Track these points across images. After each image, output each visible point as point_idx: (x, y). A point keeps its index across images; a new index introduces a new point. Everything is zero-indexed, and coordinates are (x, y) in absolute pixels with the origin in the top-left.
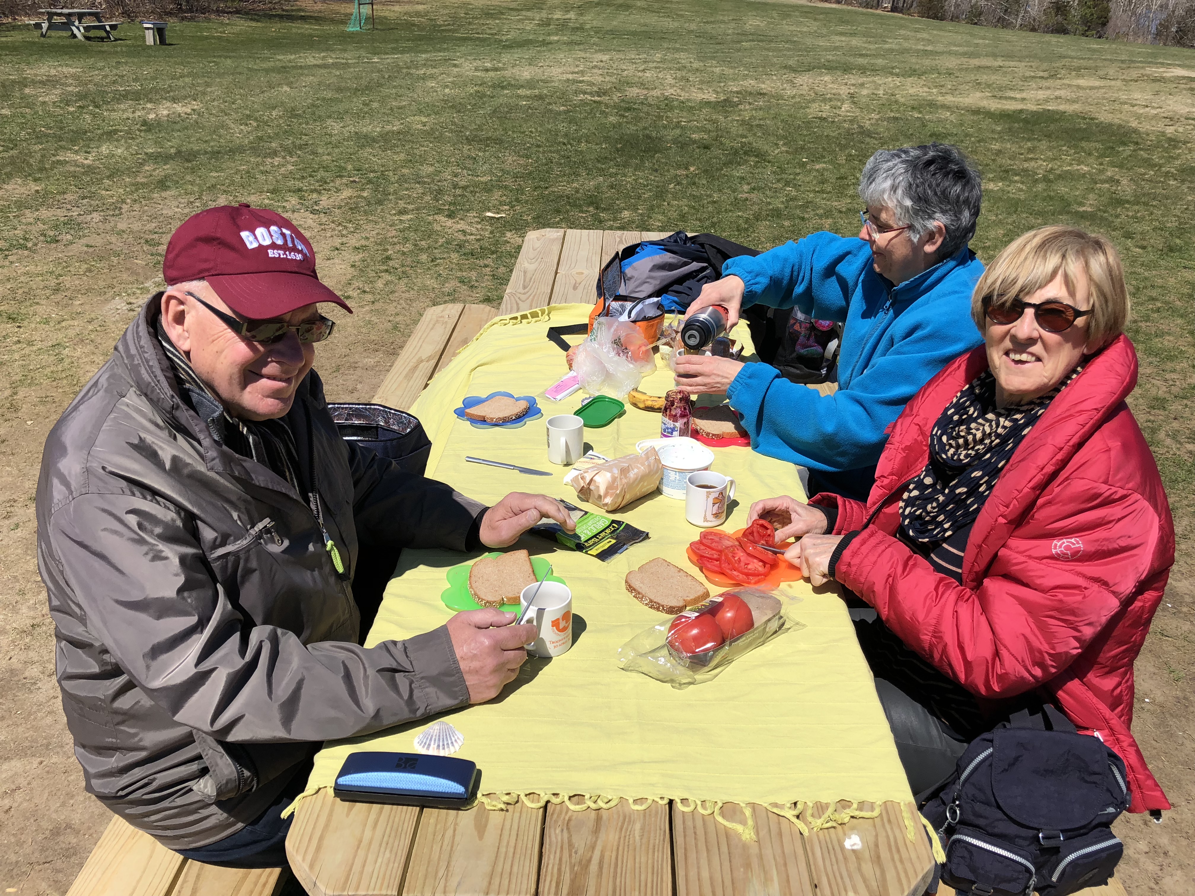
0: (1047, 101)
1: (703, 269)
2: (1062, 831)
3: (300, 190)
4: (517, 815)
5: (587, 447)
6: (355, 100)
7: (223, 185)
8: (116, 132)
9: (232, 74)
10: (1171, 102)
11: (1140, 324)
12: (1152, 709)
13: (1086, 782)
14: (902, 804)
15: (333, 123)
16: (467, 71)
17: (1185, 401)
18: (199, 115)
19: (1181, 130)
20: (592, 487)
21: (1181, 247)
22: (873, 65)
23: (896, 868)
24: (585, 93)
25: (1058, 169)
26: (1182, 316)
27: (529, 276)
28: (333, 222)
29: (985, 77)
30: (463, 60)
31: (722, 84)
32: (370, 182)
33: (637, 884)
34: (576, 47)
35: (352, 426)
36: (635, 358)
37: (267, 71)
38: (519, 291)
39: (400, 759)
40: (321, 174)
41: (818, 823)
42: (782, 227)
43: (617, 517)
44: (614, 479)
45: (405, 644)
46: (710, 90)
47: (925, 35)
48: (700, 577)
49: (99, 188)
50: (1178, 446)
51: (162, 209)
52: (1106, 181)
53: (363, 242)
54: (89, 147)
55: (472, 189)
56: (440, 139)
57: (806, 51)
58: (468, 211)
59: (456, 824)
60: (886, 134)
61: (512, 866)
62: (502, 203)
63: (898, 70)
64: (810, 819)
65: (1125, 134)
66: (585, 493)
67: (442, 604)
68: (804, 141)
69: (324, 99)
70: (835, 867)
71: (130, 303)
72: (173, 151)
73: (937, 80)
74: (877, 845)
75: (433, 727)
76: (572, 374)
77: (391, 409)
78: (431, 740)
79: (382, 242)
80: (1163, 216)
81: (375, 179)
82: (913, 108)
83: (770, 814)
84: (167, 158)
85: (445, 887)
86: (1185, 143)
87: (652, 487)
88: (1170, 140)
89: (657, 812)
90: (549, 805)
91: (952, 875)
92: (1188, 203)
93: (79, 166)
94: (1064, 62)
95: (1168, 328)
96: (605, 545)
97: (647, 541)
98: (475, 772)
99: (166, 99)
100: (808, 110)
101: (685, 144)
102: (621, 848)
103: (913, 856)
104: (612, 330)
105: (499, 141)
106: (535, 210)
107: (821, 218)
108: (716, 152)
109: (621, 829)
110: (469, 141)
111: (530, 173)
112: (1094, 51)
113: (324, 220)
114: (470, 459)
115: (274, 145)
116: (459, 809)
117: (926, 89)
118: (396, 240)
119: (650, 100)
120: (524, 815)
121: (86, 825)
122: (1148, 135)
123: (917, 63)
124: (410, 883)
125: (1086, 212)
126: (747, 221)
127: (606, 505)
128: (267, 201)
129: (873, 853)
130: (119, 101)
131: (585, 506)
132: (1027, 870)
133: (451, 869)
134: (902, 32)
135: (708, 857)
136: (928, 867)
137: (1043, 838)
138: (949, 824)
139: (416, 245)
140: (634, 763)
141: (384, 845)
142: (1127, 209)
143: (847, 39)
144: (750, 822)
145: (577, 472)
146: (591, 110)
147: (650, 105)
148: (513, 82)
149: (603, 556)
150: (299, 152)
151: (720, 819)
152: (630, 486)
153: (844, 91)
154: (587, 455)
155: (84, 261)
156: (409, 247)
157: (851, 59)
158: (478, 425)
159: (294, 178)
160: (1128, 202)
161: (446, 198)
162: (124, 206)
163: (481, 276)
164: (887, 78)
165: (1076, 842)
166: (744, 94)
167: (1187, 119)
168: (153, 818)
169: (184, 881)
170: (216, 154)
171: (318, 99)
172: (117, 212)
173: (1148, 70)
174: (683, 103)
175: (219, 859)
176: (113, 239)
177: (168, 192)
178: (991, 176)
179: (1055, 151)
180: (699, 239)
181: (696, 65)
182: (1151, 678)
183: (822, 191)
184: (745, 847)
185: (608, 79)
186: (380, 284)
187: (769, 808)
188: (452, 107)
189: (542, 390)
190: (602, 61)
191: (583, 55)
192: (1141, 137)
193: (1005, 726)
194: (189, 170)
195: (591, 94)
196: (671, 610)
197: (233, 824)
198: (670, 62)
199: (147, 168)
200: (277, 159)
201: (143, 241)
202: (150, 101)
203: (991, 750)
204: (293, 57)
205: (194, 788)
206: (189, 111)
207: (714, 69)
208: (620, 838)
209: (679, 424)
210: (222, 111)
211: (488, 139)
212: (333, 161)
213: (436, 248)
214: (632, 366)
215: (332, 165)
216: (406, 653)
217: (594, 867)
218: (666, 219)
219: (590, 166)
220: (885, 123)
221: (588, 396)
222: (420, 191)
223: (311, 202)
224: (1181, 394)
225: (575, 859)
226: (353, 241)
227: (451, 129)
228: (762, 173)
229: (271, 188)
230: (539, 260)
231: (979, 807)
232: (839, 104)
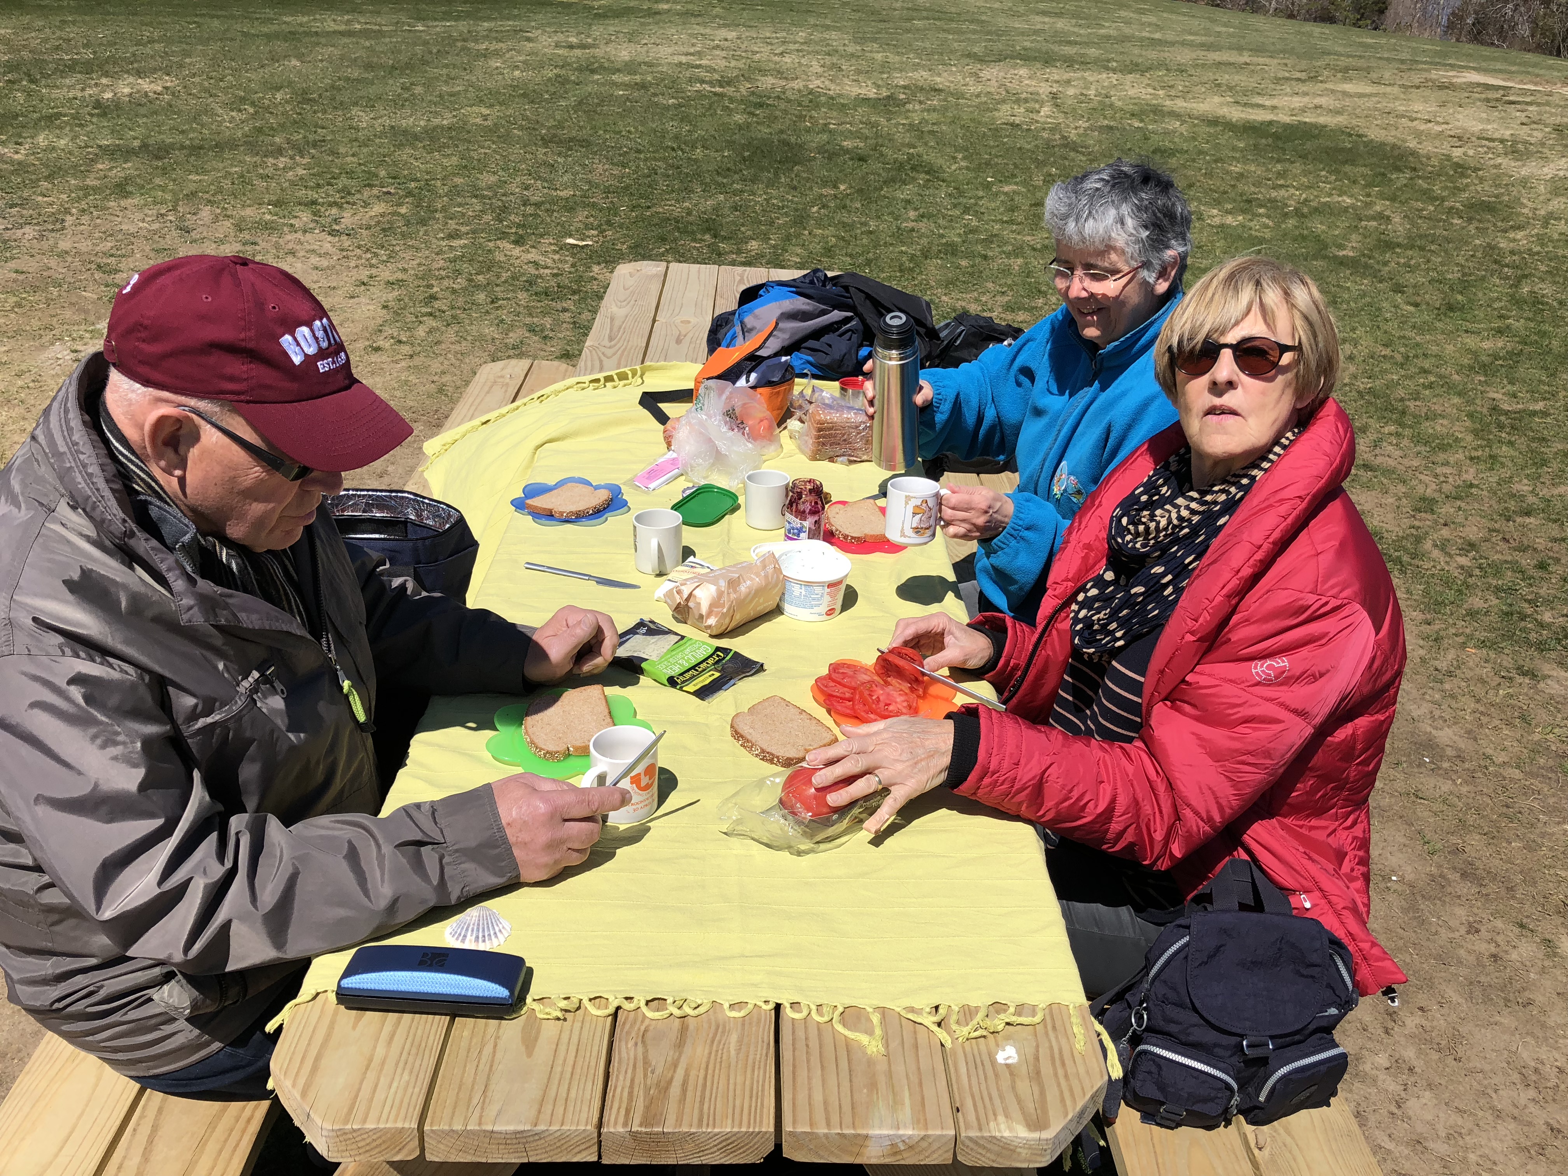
0: (1303, 110)
1: (847, 320)
2: (1272, 1037)
3: (314, 203)
4: (577, 1025)
5: (687, 552)
6: (391, 82)
7: (207, 192)
8: (58, 115)
9: (221, 40)
10: (1460, 116)
11: (1408, 403)
12: (1400, 889)
13: (1303, 976)
14: (1071, 1007)
15: (361, 113)
16: (544, 47)
17: (1458, 503)
18: (173, 94)
19: (1471, 152)
20: (691, 604)
21: (1463, 306)
22: (1083, 55)
23: (1059, 1085)
24: (702, 82)
25: (1313, 200)
26: (1460, 394)
27: (617, 323)
28: (359, 247)
29: (1227, 76)
30: (540, 31)
31: (885, 76)
32: (410, 194)
33: (730, 1111)
34: (693, 20)
35: (373, 521)
36: (754, 436)
37: (269, 37)
38: (603, 343)
39: (425, 955)
40: (343, 181)
41: (964, 1031)
42: (957, 268)
43: (724, 643)
44: (720, 594)
45: (434, 807)
46: (869, 83)
47: (1152, 19)
48: (828, 721)
49: (34, 193)
50: (1448, 559)
51: (120, 223)
52: (1373, 218)
53: (400, 275)
54: (20, 136)
55: (548, 206)
56: (506, 138)
57: (998, 35)
58: (542, 236)
59: (497, 1037)
60: (1097, 148)
61: (569, 1090)
62: (588, 227)
63: (1115, 64)
64: (954, 1027)
65: (1401, 157)
66: (682, 612)
67: (488, 756)
68: (990, 154)
69: (348, 79)
70: (983, 1087)
71: (76, 351)
72: (136, 143)
73: (1166, 79)
74: (1037, 1059)
75: (472, 914)
76: (671, 455)
77: (424, 498)
78: (467, 930)
79: (426, 276)
80: (1442, 264)
81: (417, 191)
82: (1133, 115)
83: (904, 1021)
84: (128, 153)
85: (481, 1117)
86: (1476, 170)
87: (771, 605)
88: (1458, 165)
89: (759, 1021)
90: (620, 1012)
91: (1135, 1094)
92: (1475, 249)
93: (7, 163)
94: (1327, 59)
95: (1442, 408)
96: (705, 679)
97: (762, 674)
98: (524, 970)
99: (128, 72)
100: (996, 114)
101: (834, 153)
102: (711, 1066)
103: (1082, 1070)
104: (724, 397)
105: (585, 143)
106: (632, 237)
107: (1008, 257)
108: (874, 165)
109: (713, 1042)
110: (546, 142)
111: (627, 188)
112: (1366, 46)
113: (346, 244)
114: (531, 566)
115: (277, 140)
116: (502, 1018)
117: (1150, 90)
118: (443, 273)
119: (789, 94)
120: (587, 1025)
121: (14, 1047)
122: (1429, 158)
123: (1141, 56)
124: (434, 1113)
125: (1347, 257)
126: (912, 258)
127: (709, 627)
128: (268, 217)
129: (1031, 1068)
130: (63, 74)
131: (681, 629)
132: (1228, 1087)
133: (489, 1094)
134: (1123, 13)
135: (823, 1075)
136: (1100, 1082)
137: (1248, 1046)
138: (1134, 1031)
139: (470, 280)
140: (732, 957)
141: (401, 1065)
142: (1398, 255)
143: (1052, 20)
144: (878, 1032)
145: (673, 585)
146: (711, 105)
147: (789, 101)
148: (606, 65)
149: (703, 693)
150: (312, 151)
151: (839, 1028)
152: (741, 603)
153: (1044, 89)
154: (686, 563)
155: (13, 293)
156: (461, 282)
157: (1056, 48)
158: (543, 521)
159: (306, 187)
160: (1399, 245)
161: (512, 217)
162: (69, 220)
163: (558, 323)
164: (1100, 73)
165: (1288, 1052)
166: (913, 89)
167: (1478, 138)
168: (99, 1037)
169: (141, 1117)
170: (196, 150)
171: (340, 79)
172: (58, 226)
173: (1434, 74)
174: (832, 98)
175: (188, 1090)
176: (53, 263)
177: (130, 200)
178: (1229, 206)
179: (1311, 177)
180: (841, 280)
181: (851, 49)
182: (1400, 850)
183: (1011, 222)
184: (870, 1062)
185: (733, 63)
186: (421, 332)
187: (903, 1013)
188: (524, 95)
189: (629, 476)
190: (726, 40)
191: (702, 31)
192: (1421, 162)
193: (1206, 909)
194: (159, 171)
195: (711, 83)
196: (788, 763)
197: (207, 1044)
198: (816, 43)
199: (100, 166)
200: (283, 159)
201: (93, 266)
202: (106, 75)
203: (1187, 939)
204: (305, 19)
205: (155, 997)
206: (159, 89)
207: (875, 55)
208: (710, 1053)
209: (808, 523)
210: (207, 90)
211: (571, 140)
212: (360, 164)
213: (497, 285)
214: (750, 445)
215: (358, 170)
216: (434, 818)
217: (675, 1090)
218: (805, 253)
219: (708, 180)
220: (1096, 133)
221: (691, 485)
222: (478, 208)
223: (329, 220)
224: (1454, 493)
225: (651, 1079)
226: (386, 273)
227: (521, 125)
228: (934, 196)
229: (273, 198)
230: (632, 302)
231: (1172, 1012)
232: (1037, 106)
